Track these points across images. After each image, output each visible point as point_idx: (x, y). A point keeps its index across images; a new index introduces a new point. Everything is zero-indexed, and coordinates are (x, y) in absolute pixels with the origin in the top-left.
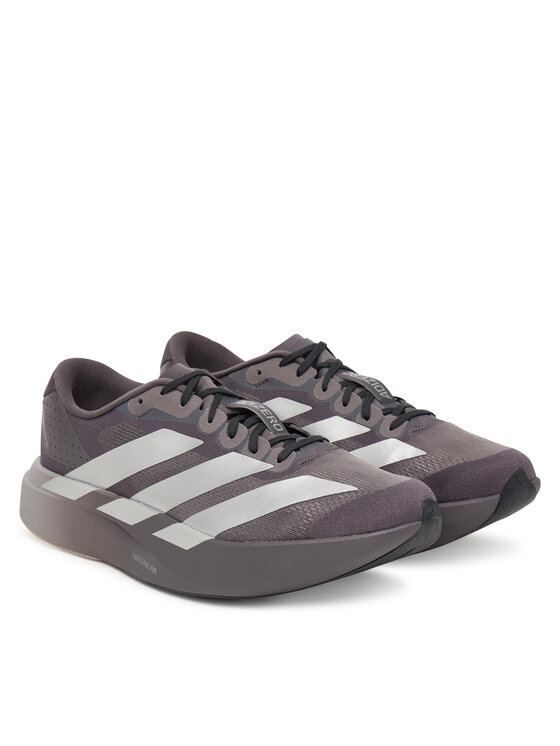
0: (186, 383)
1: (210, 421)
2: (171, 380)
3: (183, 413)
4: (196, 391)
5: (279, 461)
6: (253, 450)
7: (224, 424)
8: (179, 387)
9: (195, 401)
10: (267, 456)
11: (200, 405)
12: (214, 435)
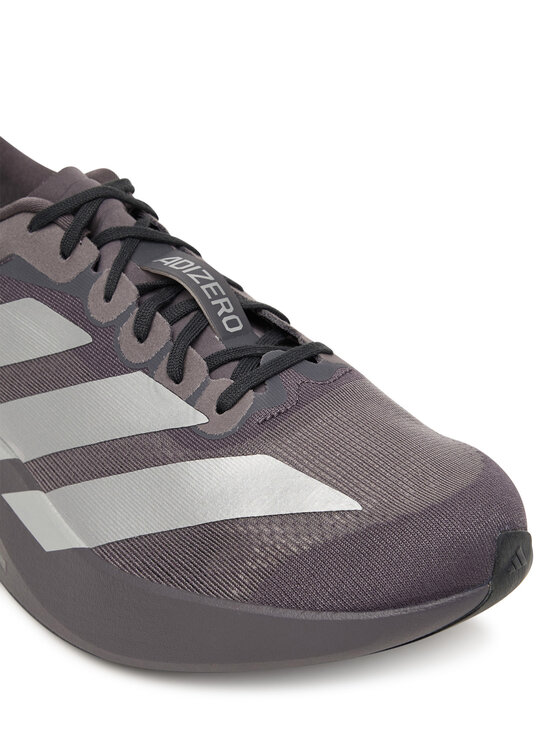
0: (74, 212)
1: (108, 298)
2: (49, 203)
3: (63, 272)
4: (90, 229)
5: (220, 410)
6: (176, 375)
7: (130, 309)
8: (61, 220)
9: (87, 250)
10: (199, 392)
11: (93, 260)
12: (112, 328)
